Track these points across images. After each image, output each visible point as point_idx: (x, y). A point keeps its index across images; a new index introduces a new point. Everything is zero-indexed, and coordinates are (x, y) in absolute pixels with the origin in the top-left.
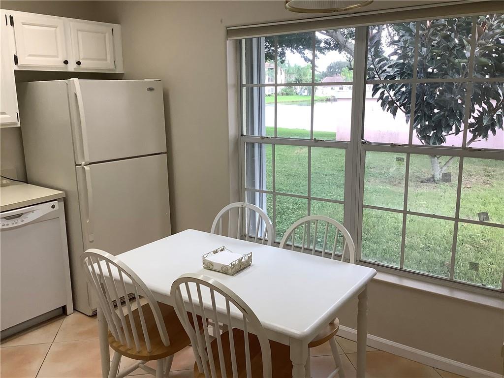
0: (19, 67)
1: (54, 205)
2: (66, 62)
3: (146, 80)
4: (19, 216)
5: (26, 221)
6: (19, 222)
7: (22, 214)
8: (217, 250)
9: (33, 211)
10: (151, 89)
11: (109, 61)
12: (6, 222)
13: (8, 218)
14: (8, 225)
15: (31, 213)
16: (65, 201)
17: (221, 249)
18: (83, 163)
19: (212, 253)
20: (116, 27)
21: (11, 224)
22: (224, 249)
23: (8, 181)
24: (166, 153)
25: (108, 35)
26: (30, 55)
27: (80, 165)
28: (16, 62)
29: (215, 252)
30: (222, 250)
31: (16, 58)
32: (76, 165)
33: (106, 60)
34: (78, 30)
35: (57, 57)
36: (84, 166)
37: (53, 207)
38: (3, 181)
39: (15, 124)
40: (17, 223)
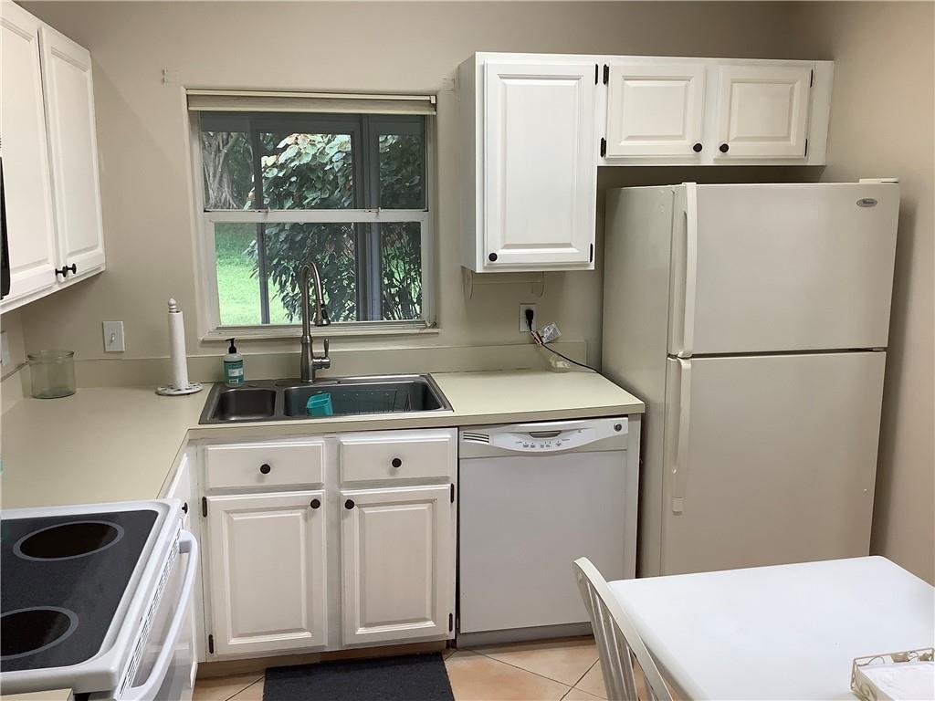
0: (608, 160)
1: (621, 426)
2: (698, 148)
3: (862, 181)
4: (555, 434)
5: (565, 446)
6: (553, 445)
7: (560, 432)
8: (906, 654)
9: (579, 430)
10: (867, 203)
11: (793, 141)
12: (530, 441)
13: (535, 435)
14: (533, 446)
15: (576, 434)
16: (644, 420)
17: (921, 654)
18: (680, 354)
19: (889, 660)
20: (822, 67)
21: (538, 446)
22: (932, 655)
23: (567, 365)
24: (885, 349)
25: (801, 86)
26: (630, 138)
27: (676, 356)
28: (603, 152)
29: (901, 659)
30: (925, 658)
31: (604, 143)
32: (669, 355)
33: (787, 138)
34: (734, 81)
35: (682, 137)
36: (682, 361)
37: (618, 428)
38: (558, 363)
39: (585, 264)
40: (548, 446)
